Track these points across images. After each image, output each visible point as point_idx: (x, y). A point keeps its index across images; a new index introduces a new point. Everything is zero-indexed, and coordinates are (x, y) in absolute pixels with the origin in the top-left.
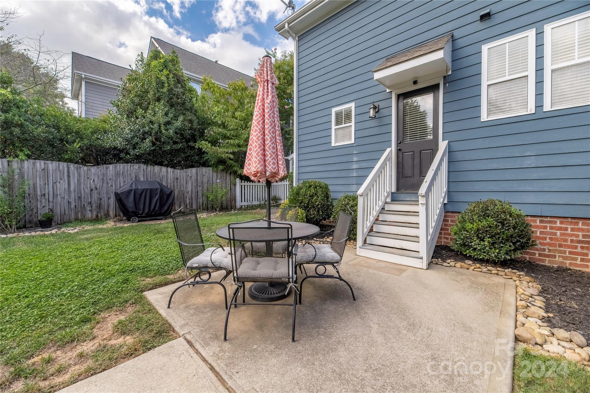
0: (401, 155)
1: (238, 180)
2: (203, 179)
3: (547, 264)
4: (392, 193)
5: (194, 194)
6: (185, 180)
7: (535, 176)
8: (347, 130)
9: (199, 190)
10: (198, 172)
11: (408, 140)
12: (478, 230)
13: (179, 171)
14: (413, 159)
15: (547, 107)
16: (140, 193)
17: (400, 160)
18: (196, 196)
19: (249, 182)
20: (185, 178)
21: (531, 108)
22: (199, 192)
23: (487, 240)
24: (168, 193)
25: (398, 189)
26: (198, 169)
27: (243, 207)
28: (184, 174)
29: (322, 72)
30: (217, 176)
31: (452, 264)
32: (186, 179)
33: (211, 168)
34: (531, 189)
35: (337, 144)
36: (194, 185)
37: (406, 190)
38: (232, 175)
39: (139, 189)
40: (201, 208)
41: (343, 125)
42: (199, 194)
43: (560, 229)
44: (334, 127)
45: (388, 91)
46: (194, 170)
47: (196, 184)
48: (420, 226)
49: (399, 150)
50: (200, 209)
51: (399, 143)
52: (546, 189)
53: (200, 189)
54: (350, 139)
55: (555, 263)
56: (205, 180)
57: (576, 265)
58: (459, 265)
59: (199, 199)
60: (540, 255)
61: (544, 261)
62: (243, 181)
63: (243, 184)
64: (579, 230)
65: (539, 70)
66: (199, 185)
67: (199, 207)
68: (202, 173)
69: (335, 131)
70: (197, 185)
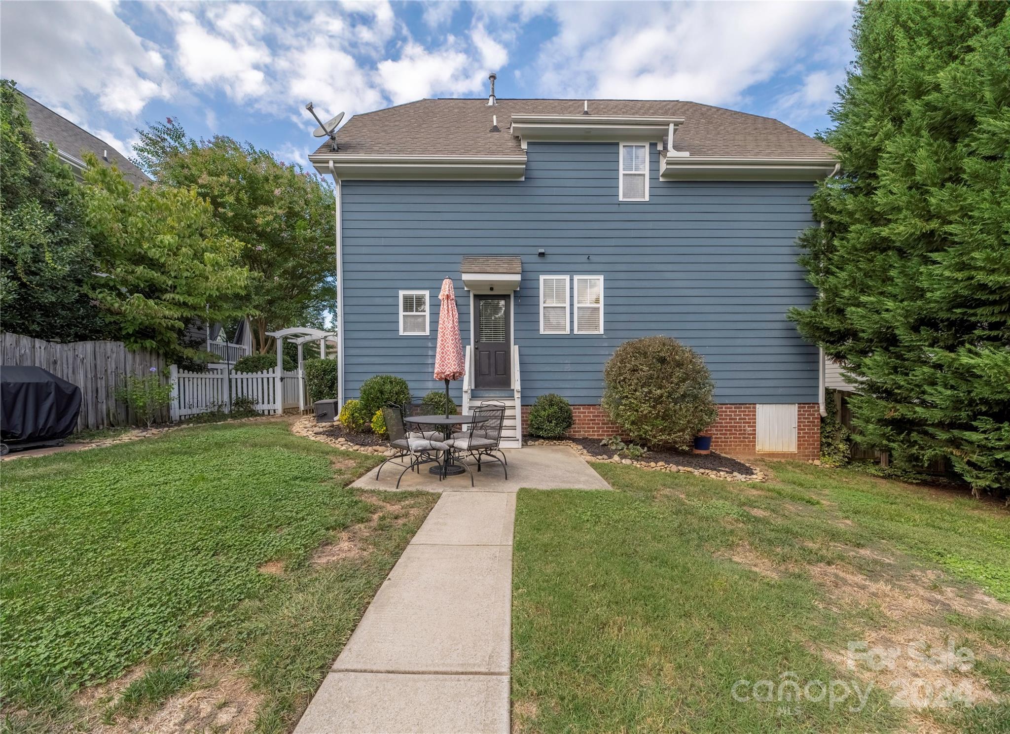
0: (478, 353)
1: (173, 368)
2: (106, 365)
3: (577, 437)
4: (472, 390)
5: (90, 394)
6: (71, 367)
7: (570, 377)
8: (420, 320)
9: (99, 386)
10: (97, 349)
11: (484, 340)
12: (549, 415)
13: (59, 346)
14: (489, 358)
15: (576, 332)
16: (13, 391)
17: (478, 358)
18: (94, 399)
19: (191, 372)
20: (71, 361)
21: (568, 332)
22: (99, 390)
23: (554, 422)
24: (69, 391)
25: (476, 387)
26: (98, 343)
27: (183, 418)
28: (70, 354)
29: (383, 242)
30: (134, 358)
31: (533, 443)
32: (73, 364)
33: (122, 344)
34: (568, 387)
35: (406, 334)
36: (89, 376)
37: (484, 387)
38: (161, 358)
39: (9, 384)
40: (105, 422)
41: (414, 313)
42: (99, 394)
43: (583, 413)
44: (402, 313)
45: (466, 289)
46: (89, 345)
47: (93, 374)
48: (517, 417)
49: (476, 349)
50: (103, 424)
51: (475, 342)
52: (576, 387)
53: (101, 384)
54: (424, 330)
55: (581, 435)
56: (112, 366)
57: (590, 435)
58: (537, 443)
59: (99, 405)
60: (574, 432)
61: (575, 435)
62: (181, 370)
63: (182, 375)
64: (592, 412)
65: (572, 305)
66: (99, 376)
67: (100, 421)
68: (106, 353)
69: (404, 319)
70: (96, 376)
